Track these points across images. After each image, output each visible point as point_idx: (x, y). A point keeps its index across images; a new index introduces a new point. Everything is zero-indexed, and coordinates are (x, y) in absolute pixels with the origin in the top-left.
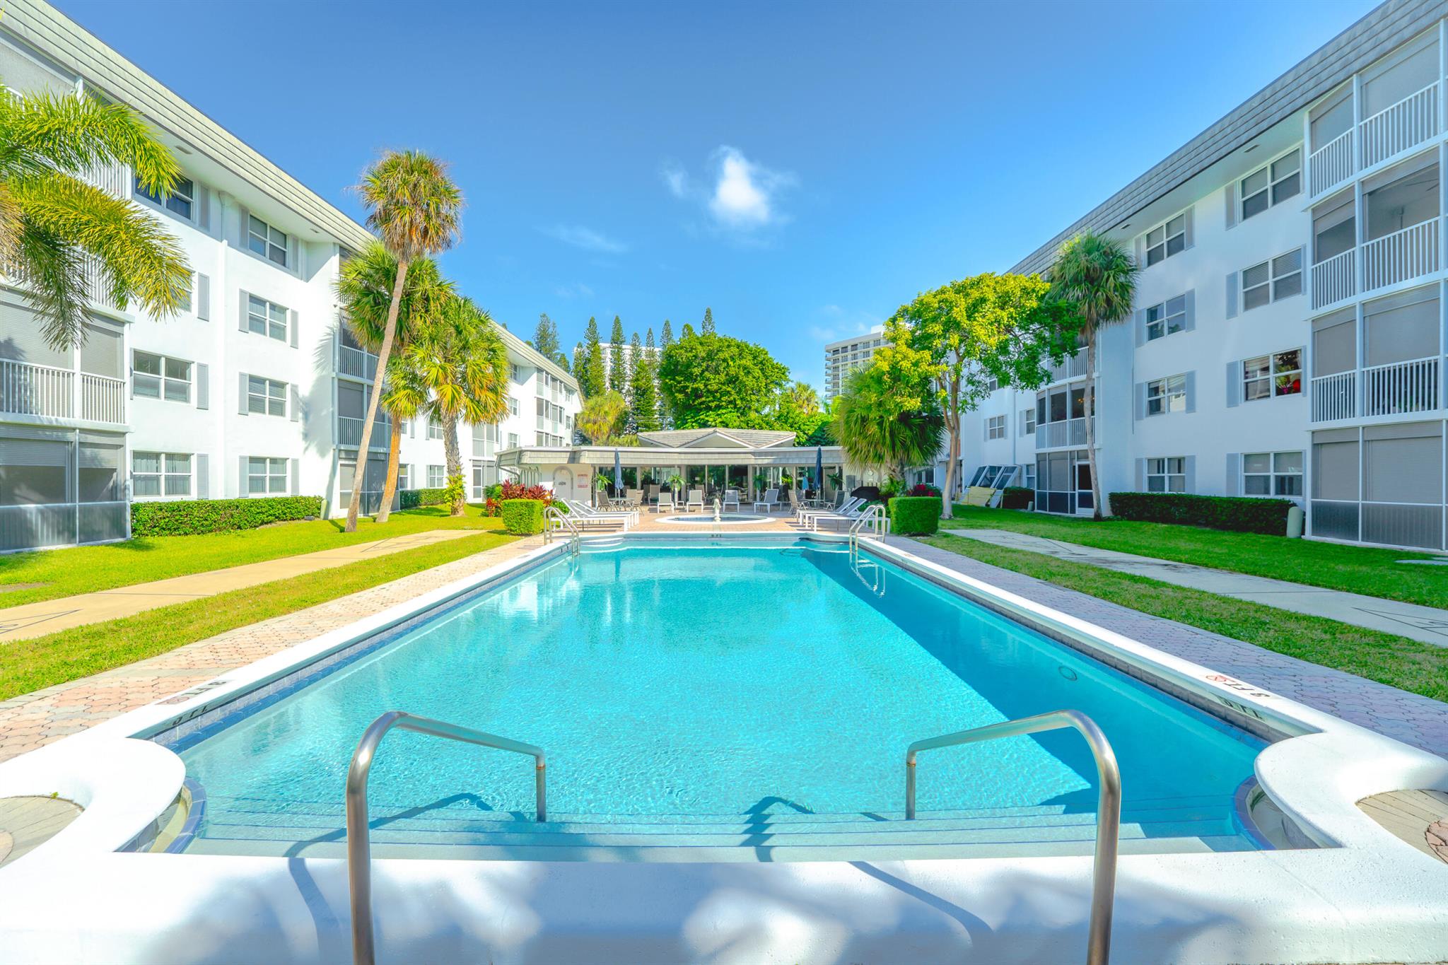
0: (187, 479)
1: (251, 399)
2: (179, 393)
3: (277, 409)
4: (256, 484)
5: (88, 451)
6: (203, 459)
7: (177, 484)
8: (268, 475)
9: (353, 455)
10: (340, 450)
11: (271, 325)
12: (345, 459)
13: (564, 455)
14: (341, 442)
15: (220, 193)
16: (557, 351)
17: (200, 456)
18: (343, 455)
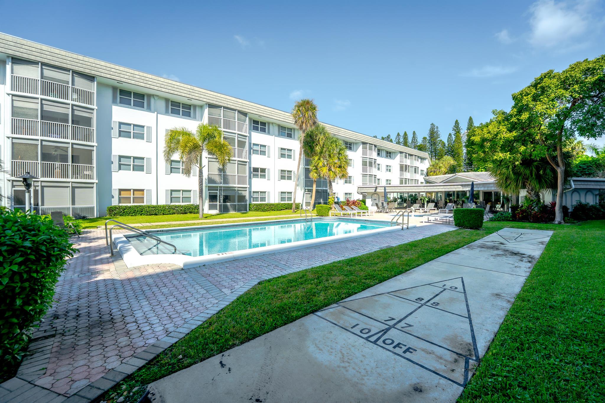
0: (265, 198)
1: (281, 176)
2: (263, 176)
3: (289, 178)
4: (283, 199)
5: (240, 192)
6: (269, 192)
7: (263, 199)
8: (286, 197)
9: (310, 191)
10: (305, 189)
11: (287, 155)
12: (308, 192)
13: (373, 188)
14: (305, 187)
15: (272, 123)
16: (439, 139)
17: (268, 192)
18: (307, 191)
